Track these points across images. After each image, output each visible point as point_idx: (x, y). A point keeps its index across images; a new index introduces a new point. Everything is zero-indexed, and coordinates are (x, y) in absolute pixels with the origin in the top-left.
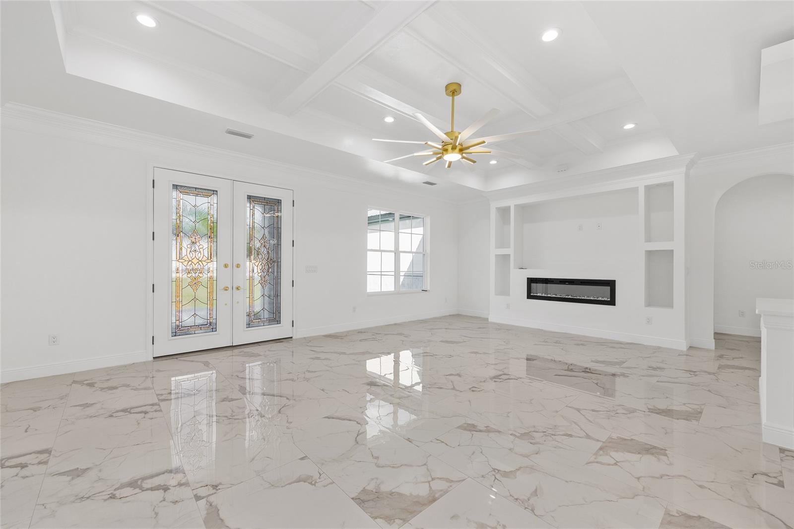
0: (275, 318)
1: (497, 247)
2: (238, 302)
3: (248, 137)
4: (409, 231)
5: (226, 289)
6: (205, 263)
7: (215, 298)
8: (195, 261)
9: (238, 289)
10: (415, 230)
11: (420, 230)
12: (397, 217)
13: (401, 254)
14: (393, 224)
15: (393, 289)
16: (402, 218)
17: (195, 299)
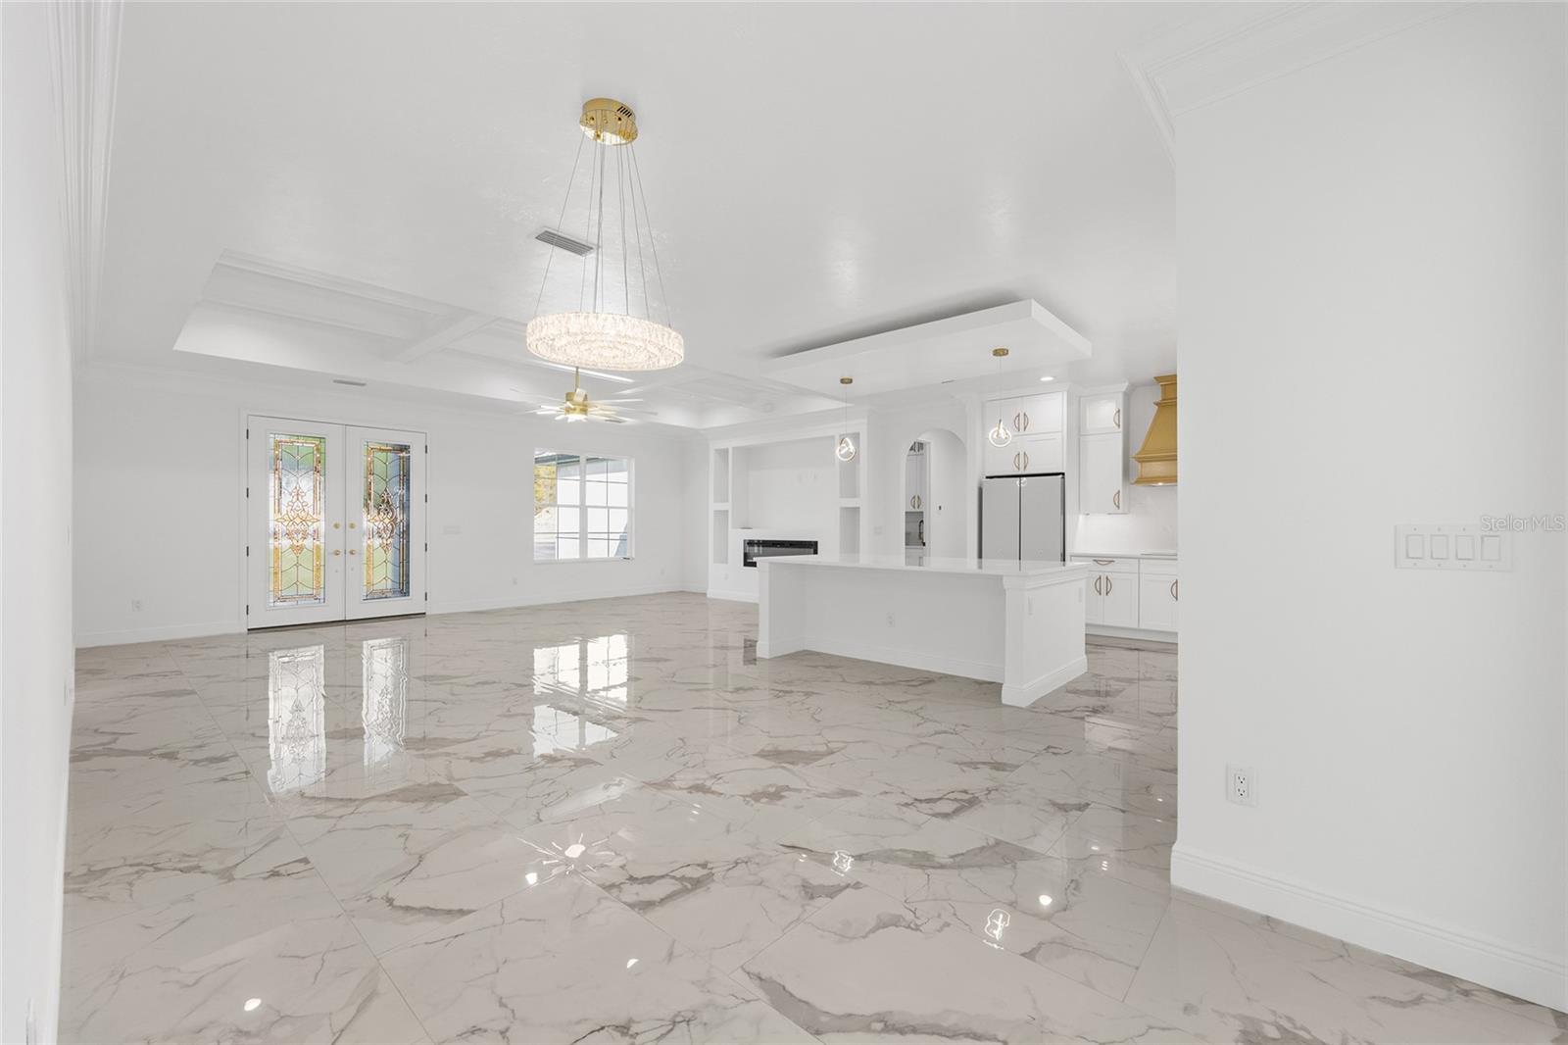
0: (403, 589)
1: (715, 501)
2: (352, 569)
3: (363, 385)
4: (602, 477)
5: (337, 553)
6: (309, 524)
7: (322, 564)
8: (298, 521)
9: (351, 553)
10: (613, 476)
11: (623, 476)
12: (583, 460)
13: (589, 509)
14: (577, 467)
15: (578, 557)
16: (589, 460)
17: (297, 565)
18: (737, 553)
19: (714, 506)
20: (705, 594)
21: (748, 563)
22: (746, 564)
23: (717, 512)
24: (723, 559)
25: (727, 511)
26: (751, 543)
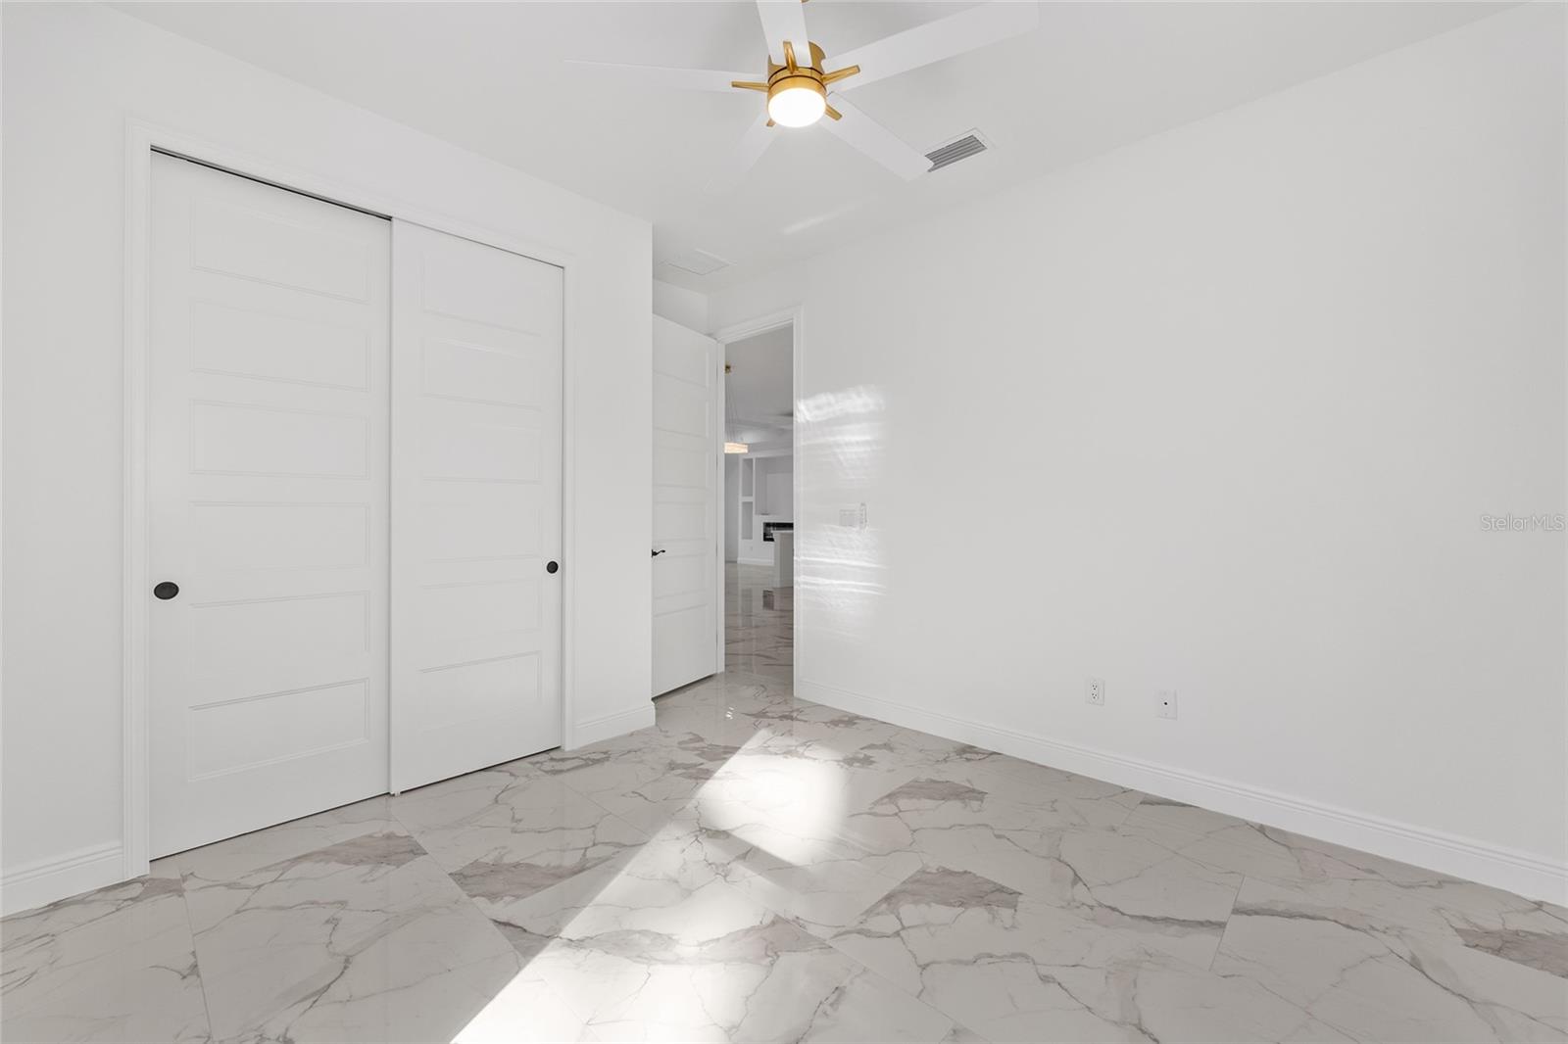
1: (743, 496)
18: (759, 531)
19: (742, 499)
20: (736, 562)
21: (767, 538)
22: (765, 539)
23: (744, 504)
24: (748, 536)
25: (751, 503)
26: (767, 525)
